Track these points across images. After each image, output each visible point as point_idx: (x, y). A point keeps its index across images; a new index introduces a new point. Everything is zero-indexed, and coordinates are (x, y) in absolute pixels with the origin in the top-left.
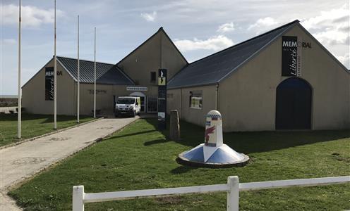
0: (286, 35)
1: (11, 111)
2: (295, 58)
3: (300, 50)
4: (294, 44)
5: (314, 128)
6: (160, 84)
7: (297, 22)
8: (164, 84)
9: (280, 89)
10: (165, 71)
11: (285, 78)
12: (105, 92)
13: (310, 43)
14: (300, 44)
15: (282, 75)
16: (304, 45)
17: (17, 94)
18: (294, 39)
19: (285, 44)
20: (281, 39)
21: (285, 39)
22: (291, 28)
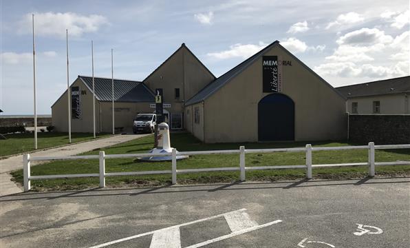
0: (267, 55)
1: (41, 130)
2: (276, 75)
3: (280, 68)
4: (275, 63)
5: (296, 140)
6: (157, 102)
7: (277, 42)
8: (160, 101)
9: (262, 104)
10: (161, 91)
11: (266, 94)
12: (128, 109)
13: (291, 61)
14: (280, 63)
15: (264, 91)
16: (284, 63)
17: (33, 114)
18: (275, 58)
19: (266, 63)
20: (261, 58)
21: (266, 58)
22: (271, 49)
